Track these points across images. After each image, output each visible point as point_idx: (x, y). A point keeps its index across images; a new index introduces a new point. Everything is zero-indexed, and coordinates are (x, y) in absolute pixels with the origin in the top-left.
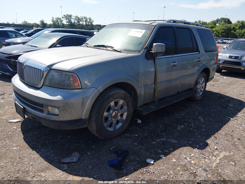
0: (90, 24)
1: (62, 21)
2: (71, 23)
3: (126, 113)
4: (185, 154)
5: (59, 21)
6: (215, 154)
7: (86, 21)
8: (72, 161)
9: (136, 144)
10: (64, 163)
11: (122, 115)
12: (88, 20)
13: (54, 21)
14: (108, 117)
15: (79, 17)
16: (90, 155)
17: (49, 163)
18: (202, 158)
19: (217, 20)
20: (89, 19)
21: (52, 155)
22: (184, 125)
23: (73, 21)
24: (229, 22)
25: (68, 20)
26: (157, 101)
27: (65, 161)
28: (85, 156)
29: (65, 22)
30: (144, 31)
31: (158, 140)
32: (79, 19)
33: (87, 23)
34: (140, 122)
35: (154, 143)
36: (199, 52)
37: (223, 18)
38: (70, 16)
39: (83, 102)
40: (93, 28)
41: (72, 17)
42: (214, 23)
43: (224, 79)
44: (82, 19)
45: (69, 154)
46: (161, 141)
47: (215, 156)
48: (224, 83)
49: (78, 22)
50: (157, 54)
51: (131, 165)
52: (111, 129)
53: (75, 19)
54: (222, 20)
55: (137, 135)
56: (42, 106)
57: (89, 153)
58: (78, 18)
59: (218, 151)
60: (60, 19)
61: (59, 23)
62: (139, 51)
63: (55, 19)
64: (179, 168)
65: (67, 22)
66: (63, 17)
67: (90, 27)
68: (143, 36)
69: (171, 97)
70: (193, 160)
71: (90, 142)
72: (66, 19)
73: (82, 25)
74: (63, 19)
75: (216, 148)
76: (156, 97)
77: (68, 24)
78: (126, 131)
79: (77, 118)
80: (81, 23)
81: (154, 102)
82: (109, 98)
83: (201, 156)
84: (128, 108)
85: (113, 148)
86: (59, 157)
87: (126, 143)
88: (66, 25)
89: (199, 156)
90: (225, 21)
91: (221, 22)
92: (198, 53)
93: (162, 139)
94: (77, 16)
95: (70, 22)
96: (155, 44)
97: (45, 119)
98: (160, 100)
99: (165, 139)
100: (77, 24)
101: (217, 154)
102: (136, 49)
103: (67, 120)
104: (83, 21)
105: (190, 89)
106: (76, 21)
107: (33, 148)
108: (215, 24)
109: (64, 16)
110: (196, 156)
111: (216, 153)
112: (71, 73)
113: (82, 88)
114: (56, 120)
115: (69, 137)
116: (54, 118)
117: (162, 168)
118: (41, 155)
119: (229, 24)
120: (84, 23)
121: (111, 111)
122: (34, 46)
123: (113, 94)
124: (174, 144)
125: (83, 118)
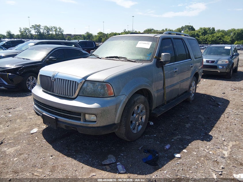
0: (60, 33)
1: (30, 31)
2: (40, 33)
3: (145, 115)
4: (202, 147)
5: (27, 31)
6: (225, 145)
7: (55, 31)
8: (112, 162)
9: (159, 143)
10: (105, 165)
11: (141, 118)
12: (58, 30)
13: (22, 32)
14: (132, 121)
15: (49, 27)
16: (124, 156)
17: (91, 166)
18: (217, 149)
19: (182, 28)
20: (59, 28)
21: (90, 160)
22: (190, 123)
23: (42, 31)
24: (192, 29)
25: (36, 30)
26: (166, 103)
27: (106, 163)
28: (119, 157)
29: (33, 32)
30: (151, 43)
31: (175, 138)
32: (48, 29)
33: (57, 33)
34: (153, 124)
35: (173, 140)
36: (191, 58)
37: (187, 26)
38: (39, 26)
39: (116, 108)
40: (63, 37)
41: (41, 27)
42: (180, 30)
43: (204, 81)
44: (51, 29)
45: (105, 158)
46: (178, 138)
47: (226, 146)
48: (206, 85)
49: (48, 32)
50: (165, 62)
51: (163, 160)
52: (135, 132)
53: (44, 29)
54: (186, 27)
55: (155, 135)
56: (79, 114)
57: (122, 155)
58: (47, 27)
59: (226, 142)
60: (28, 29)
61: (27, 34)
62: (151, 61)
63: (22, 29)
64: (202, 159)
65: (36, 32)
66: (31, 28)
67: (60, 36)
68: (151, 47)
69: (173, 100)
70: (211, 151)
71: (118, 145)
72: (35, 29)
73: (52, 35)
74: (31, 30)
75: (223, 139)
76: (165, 100)
77: (37, 34)
78: (145, 133)
79: (111, 123)
80: (51, 33)
81: (163, 105)
82: (134, 103)
83: (215, 147)
84: (146, 111)
85: (141, 148)
86: (97, 161)
87: (150, 142)
88: (34, 35)
89: (213, 147)
90: (189, 29)
91: (186, 29)
92: (190, 60)
93: (178, 137)
94: (46, 26)
95: (39, 31)
96: (163, 54)
97: (82, 126)
98: (168, 102)
99: (180, 137)
100: (47, 34)
101: (227, 144)
102: (147, 58)
103: (103, 125)
104: (53, 31)
105: (186, 92)
106: (45, 31)
107: (68, 156)
108: (181, 32)
109: (32, 26)
110: (211, 148)
111: (225, 143)
112: (105, 83)
113: (114, 96)
114: (94, 126)
115: (97, 142)
116: (91, 125)
117: (189, 160)
118: (80, 161)
119: (193, 31)
120: (54, 33)
121: (135, 115)
122: (26, 59)
123: (137, 99)
124: (189, 140)
125: (116, 122)
